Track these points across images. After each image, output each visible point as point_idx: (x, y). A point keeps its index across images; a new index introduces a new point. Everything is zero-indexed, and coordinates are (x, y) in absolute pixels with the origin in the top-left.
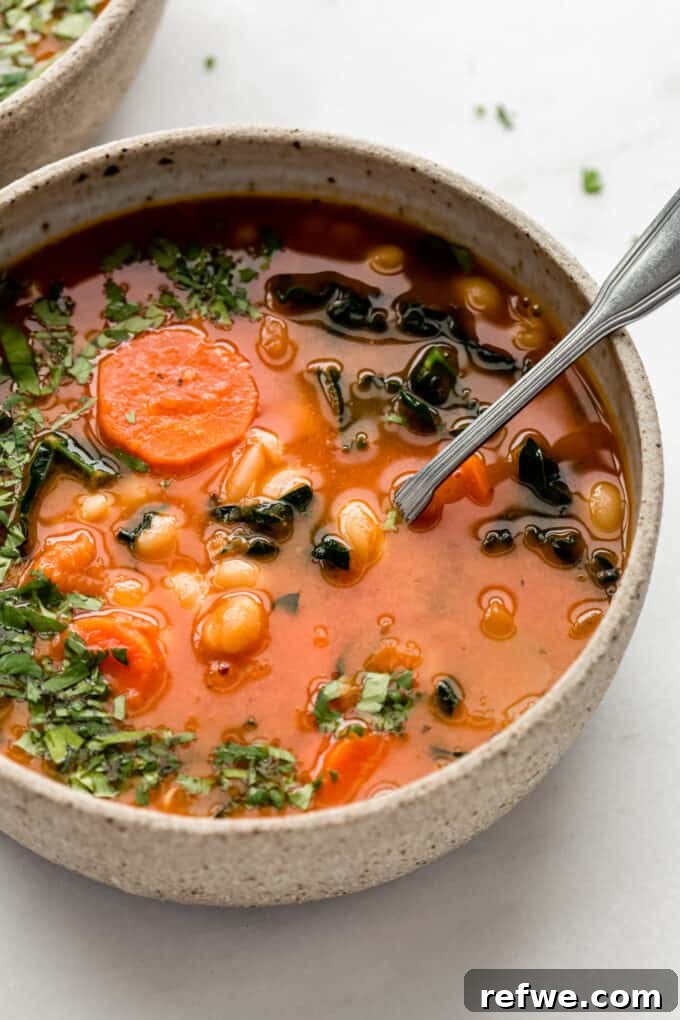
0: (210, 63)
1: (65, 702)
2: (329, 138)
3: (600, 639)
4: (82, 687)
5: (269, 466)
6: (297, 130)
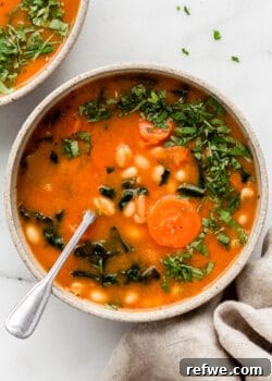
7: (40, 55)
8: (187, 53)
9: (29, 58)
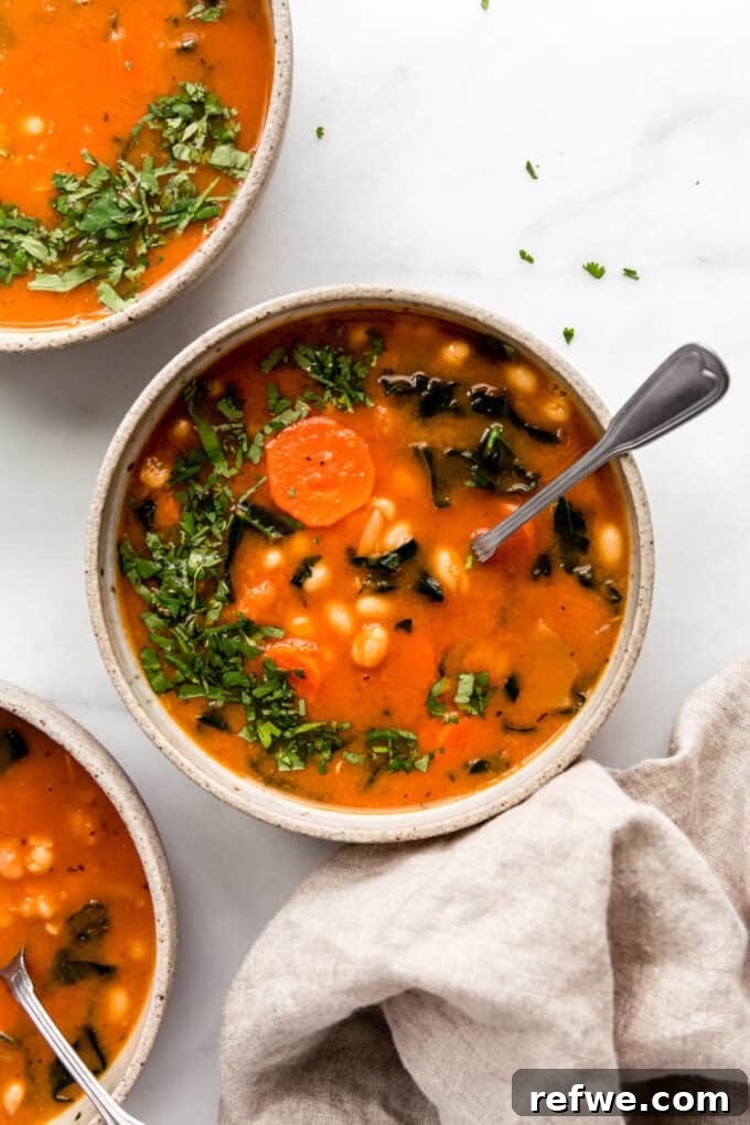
0: (320, 132)
1: (268, 705)
2: (414, 295)
3: (614, 692)
4: (278, 694)
5: (387, 524)
6: (390, 291)
7: (191, 223)
8: (530, 260)
9: (168, 231)
